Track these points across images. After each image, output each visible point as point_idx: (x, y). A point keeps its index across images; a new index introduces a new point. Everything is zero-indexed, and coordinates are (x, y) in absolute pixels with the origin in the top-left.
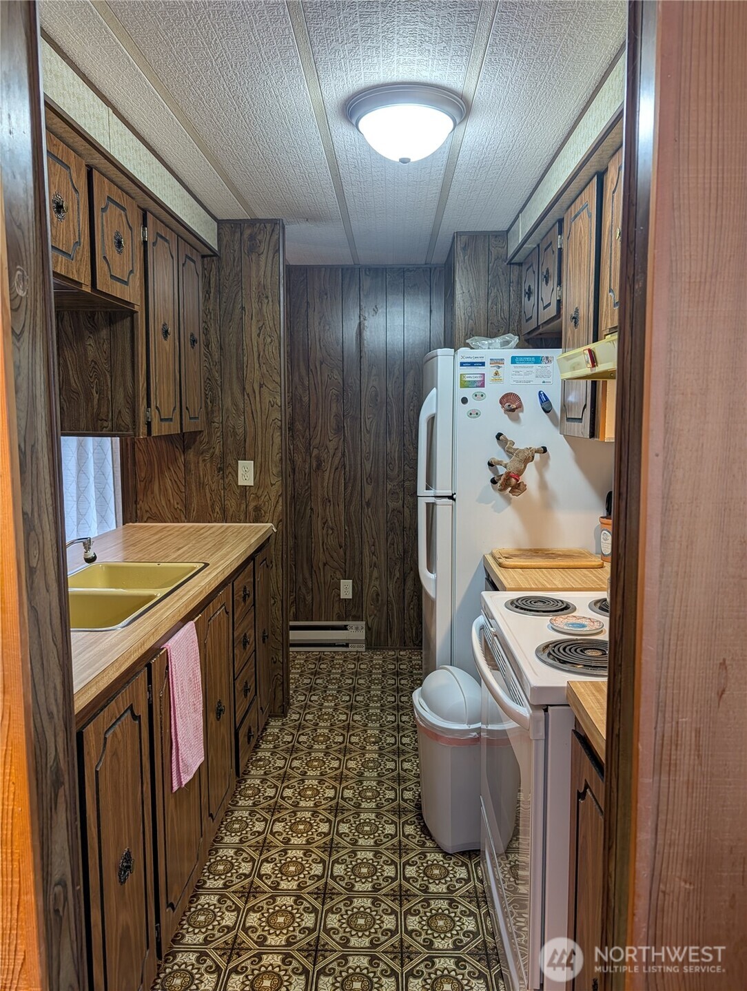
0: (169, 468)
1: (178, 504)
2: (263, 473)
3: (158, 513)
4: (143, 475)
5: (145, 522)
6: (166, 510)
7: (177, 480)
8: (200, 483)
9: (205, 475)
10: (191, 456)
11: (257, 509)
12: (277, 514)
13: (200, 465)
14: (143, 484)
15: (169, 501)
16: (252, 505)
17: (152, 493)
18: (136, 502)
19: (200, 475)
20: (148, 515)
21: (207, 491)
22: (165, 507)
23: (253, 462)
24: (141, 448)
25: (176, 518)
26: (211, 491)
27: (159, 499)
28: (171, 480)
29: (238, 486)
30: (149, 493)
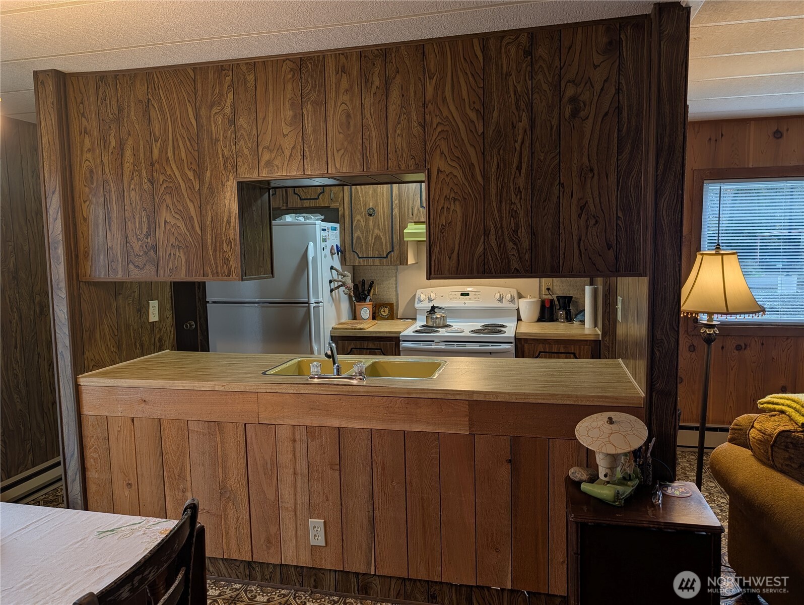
0: (107, 315)
1: (113, 347)
2: (162, 309)
3: (100, 359)
4: (88, 325)
5: (91, 371)
6: (106, 355)
7: (112, 325)
8: (127, 325)
9: (129, 318)
10: (121, 301)
11: (160, 340)
12: (171, 341)
13: (126, 308)
14: (88, 334)
15: (108, 345)
16: (158, 336)
17: (95, 341)
18: (84, 353)
19: (126, 318)
20: (93, 363)
21: (132, 331)
22: (105, 352)
23: (157, 301)
24: (86, 299)
25: (113, 361)
26: (134, 330)
27: (100, 344)
28: (108, 326)
29: (149, 323)
30: (93, 341)
